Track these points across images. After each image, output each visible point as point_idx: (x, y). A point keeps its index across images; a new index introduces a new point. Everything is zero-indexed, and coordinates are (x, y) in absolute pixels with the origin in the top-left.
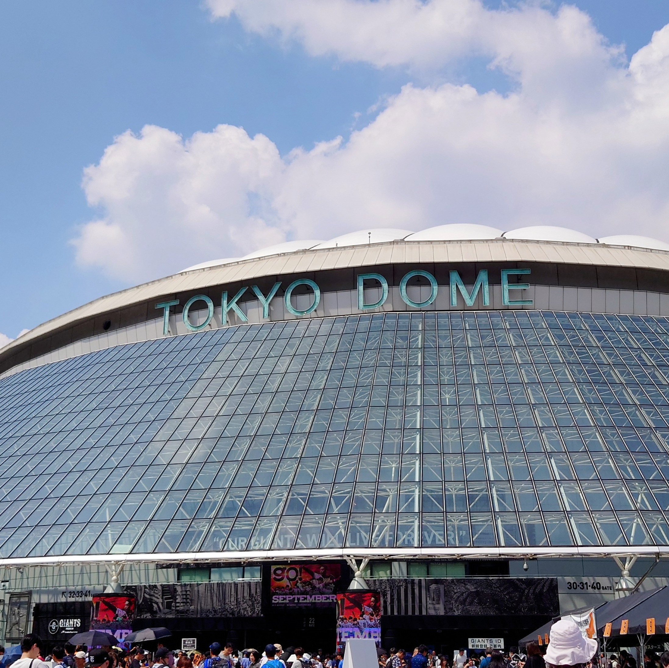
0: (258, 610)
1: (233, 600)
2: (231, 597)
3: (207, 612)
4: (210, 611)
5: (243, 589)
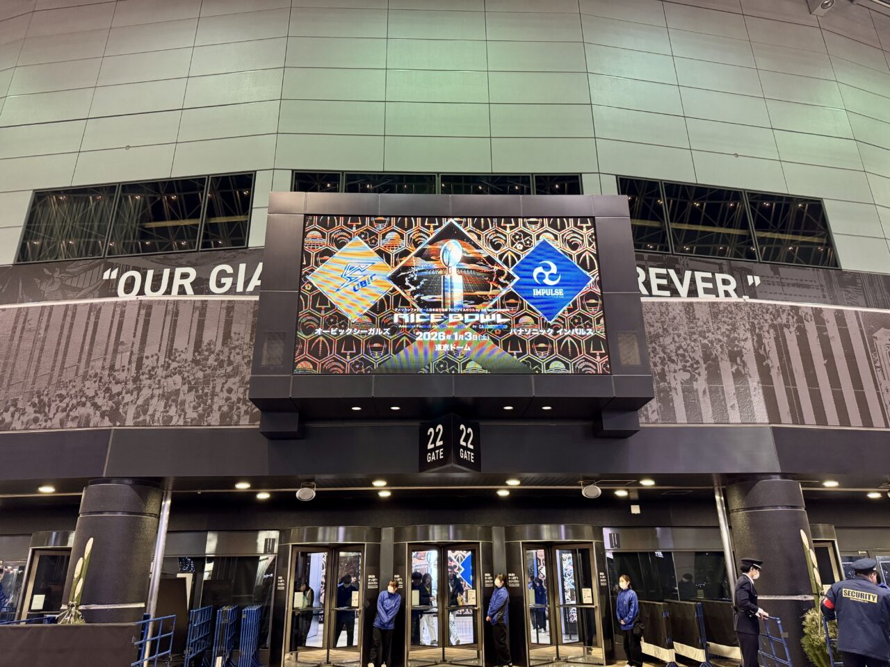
0: (228, 399)
1: (126, 363)
2: (115, 351)
3: (6, 410)
4: (20, 405)
5: (174, 325)
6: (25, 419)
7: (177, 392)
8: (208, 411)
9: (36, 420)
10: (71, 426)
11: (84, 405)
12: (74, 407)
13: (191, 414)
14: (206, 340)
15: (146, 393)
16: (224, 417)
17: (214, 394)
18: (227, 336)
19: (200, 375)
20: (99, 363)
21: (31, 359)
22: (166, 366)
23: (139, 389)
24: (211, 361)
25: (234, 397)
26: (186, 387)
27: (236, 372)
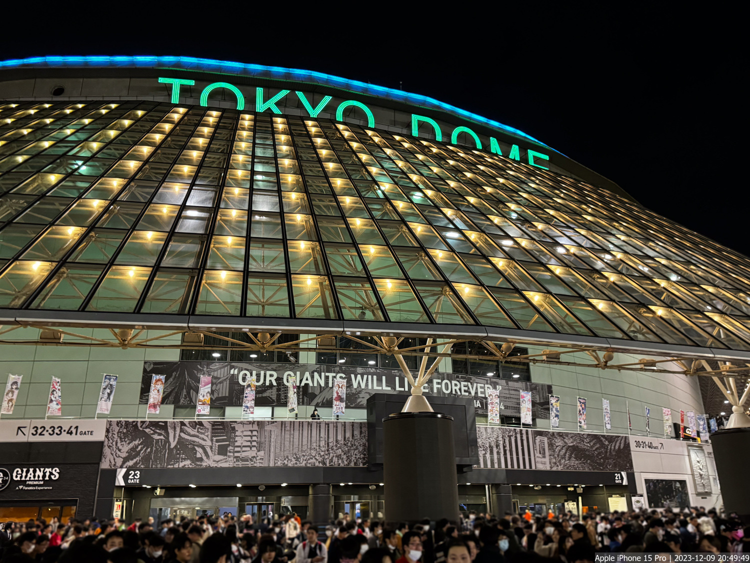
1: (324, 444)
3: (285, 459)
4: (289, 458)
5: (337, 430)
6: (292, 463)
7: (340, 455)
8: (350, 461)
9: (296, 463)
10: (308, 465)
11: (312, 459)
12: (309, 459)
13: (346, 463)
14: (347, 437)
15: (331, 455)
16: (355, 464)
17: (351, 456)
18: (353, 436)
19: (346, 449)
20: (315, 444)
21: (290, 441)
22: (336, 446)
23: (329, 454)
24: (349, 444)
25: (357, 457)
26: (343, 453)
27: (357, 449)
